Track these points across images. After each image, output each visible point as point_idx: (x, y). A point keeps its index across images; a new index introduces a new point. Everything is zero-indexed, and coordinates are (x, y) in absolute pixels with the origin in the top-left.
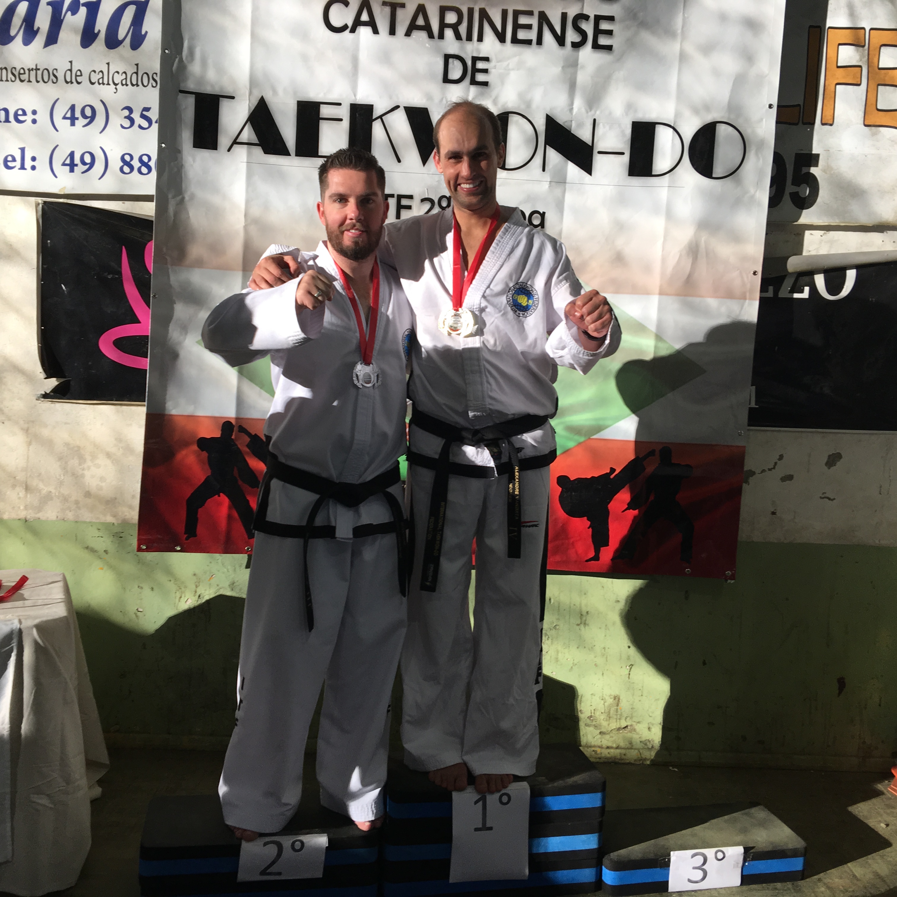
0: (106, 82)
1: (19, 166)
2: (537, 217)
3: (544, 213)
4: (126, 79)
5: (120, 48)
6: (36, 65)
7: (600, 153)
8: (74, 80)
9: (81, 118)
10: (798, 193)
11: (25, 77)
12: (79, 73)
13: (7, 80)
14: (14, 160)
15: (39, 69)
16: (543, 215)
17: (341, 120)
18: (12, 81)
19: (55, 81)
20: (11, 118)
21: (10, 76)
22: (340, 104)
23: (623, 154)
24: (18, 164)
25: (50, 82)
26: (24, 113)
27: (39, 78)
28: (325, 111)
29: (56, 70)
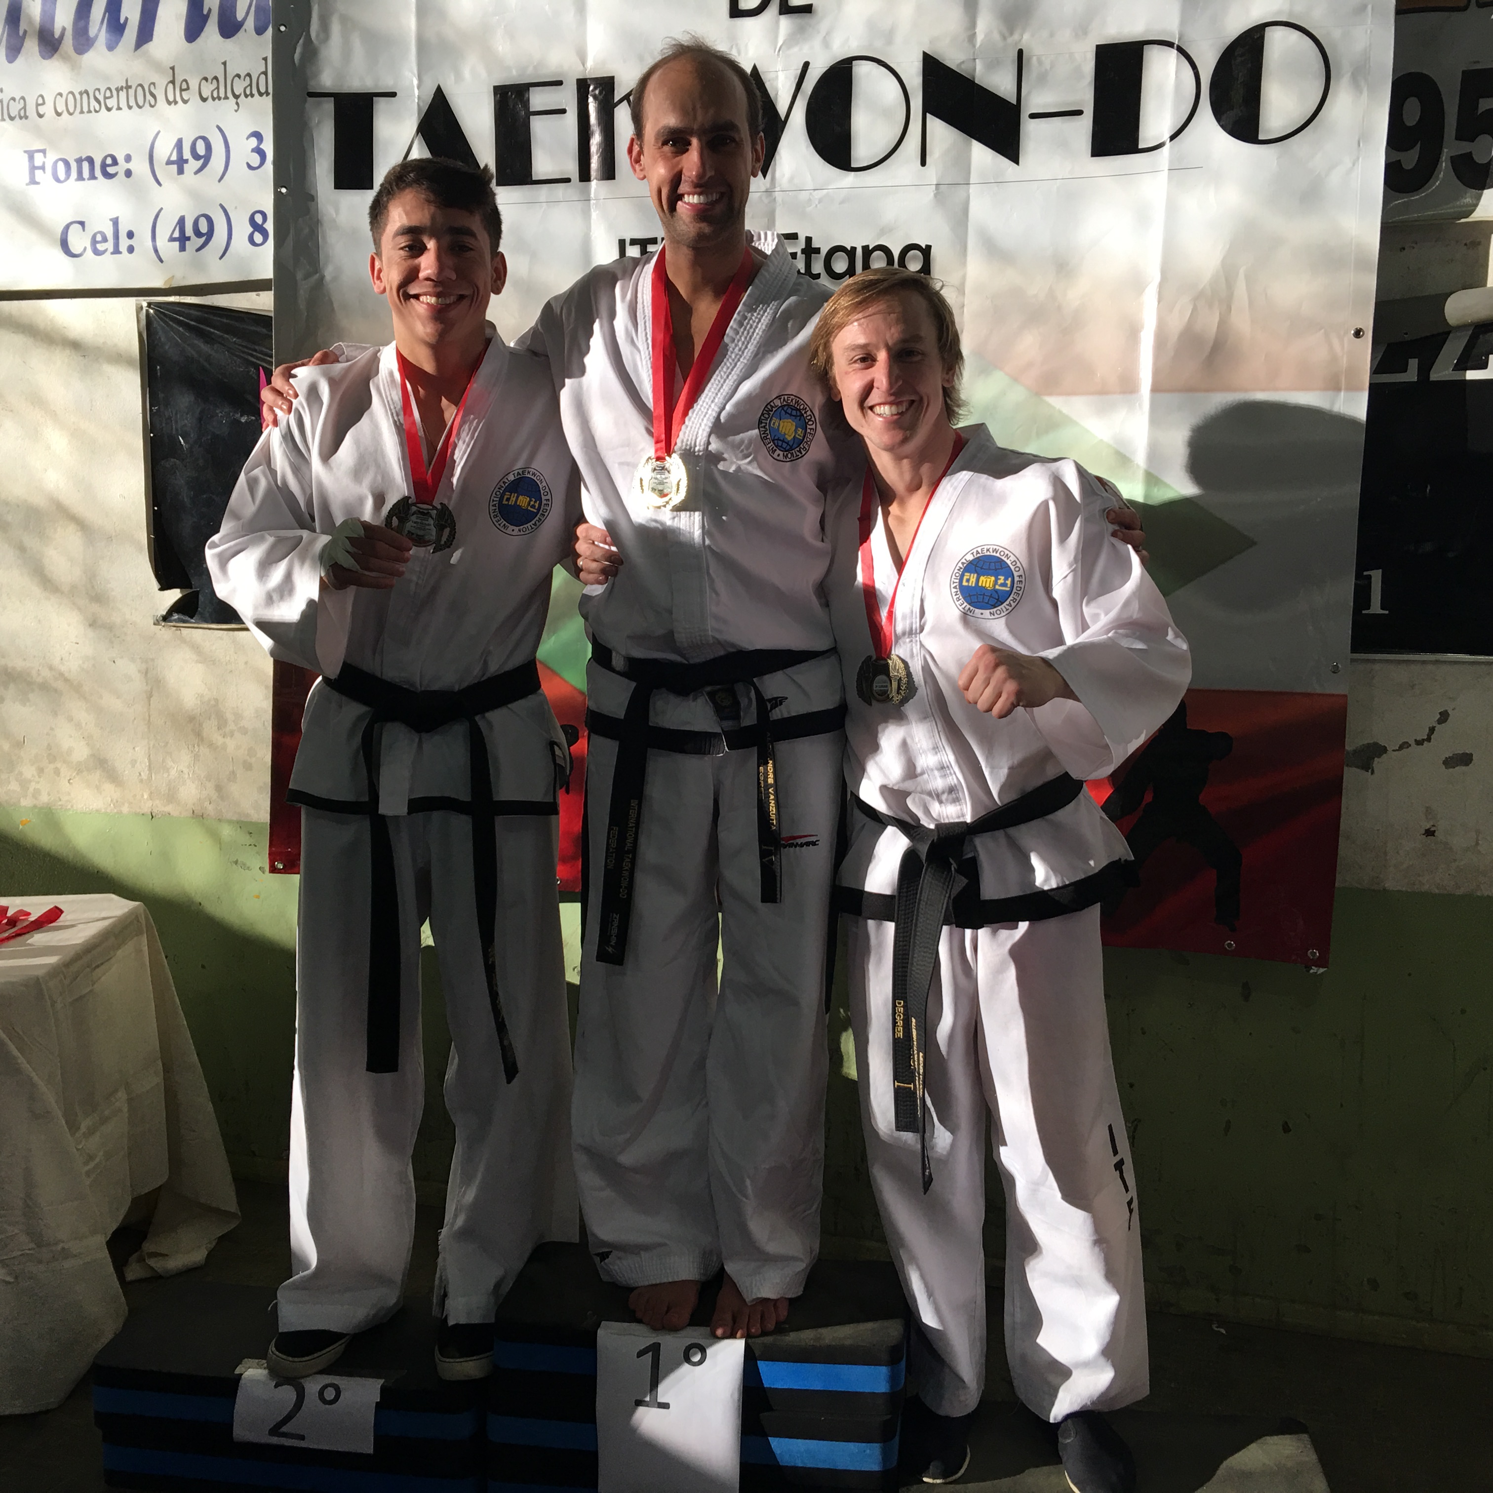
0: (222, 95)
1: (111, 249)
2: (915, 257)
3: (929, 247)
4: (251, 85)
5: (241, 33)
6: (127, 81)
7: (1033, 116)
8: (178, 99)
9: (191, 160)
10: (1469, 156)
11: (111, 103)
12: (184, 86)
13: (89, 112)
14: (105, 240)
15: (130, 87)
16: (926, 252)
17: (563, 111)
18: (96, 111)
19: (153, 103)
20: (98, 172)
21: (93, 103)
22: (559, 83)
23: (1079, 113)
24: (110, 246)
25: (147, 105)
26: (115, 162)
27: (132, 102)
28: (538, 99)
29: (154, 84)
